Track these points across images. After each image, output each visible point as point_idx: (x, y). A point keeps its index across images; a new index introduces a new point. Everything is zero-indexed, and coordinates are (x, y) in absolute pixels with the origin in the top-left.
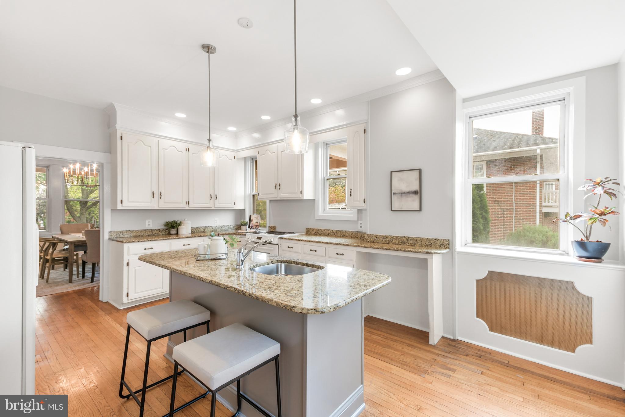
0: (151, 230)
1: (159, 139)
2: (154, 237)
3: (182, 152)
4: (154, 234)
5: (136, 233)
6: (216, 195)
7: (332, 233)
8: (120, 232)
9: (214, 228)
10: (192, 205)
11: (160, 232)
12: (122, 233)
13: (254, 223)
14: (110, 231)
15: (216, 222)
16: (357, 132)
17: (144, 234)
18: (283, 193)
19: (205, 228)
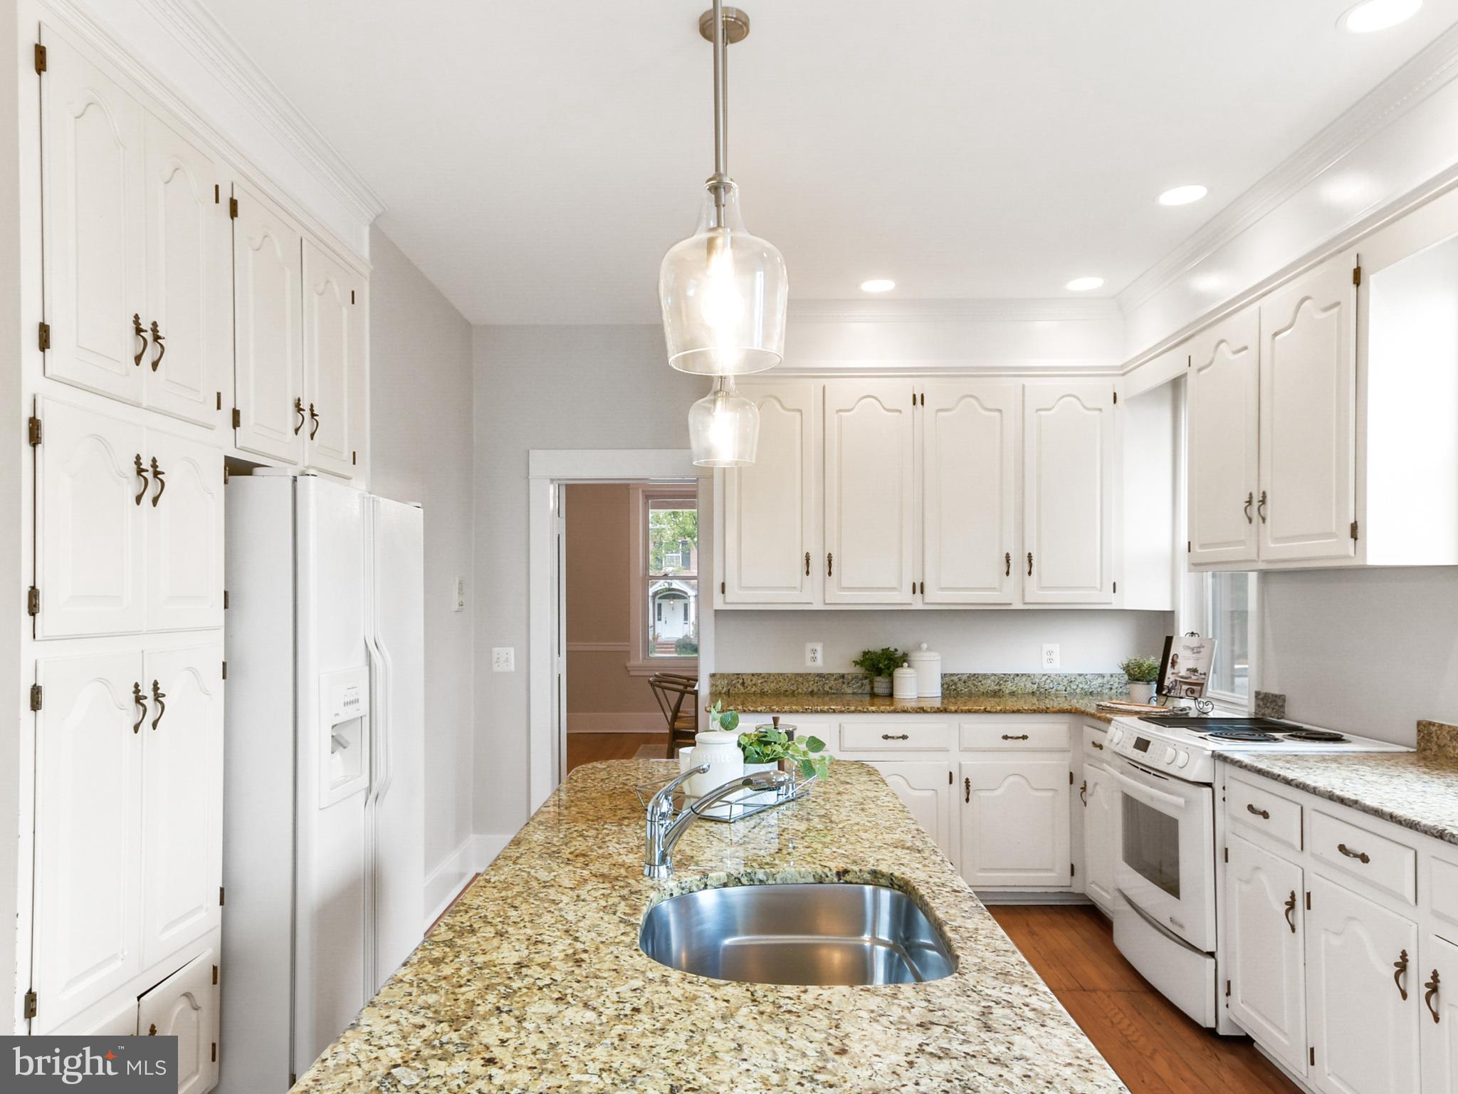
0: (820, 675)
1: (824, 381)
2: (827, 699)
3: (900, 411)
4: (827, 688)
5: (777, 683)
6: (1030, 554)
8: (736, 676)
9: (1037, 680)
10: (936, 597)
11: (844, 686)
12: (741, 681)
13: (1183, 673)
14: (713, 672)
15: (1050, 661)
17: (797, 689)
18: (1276, 540)
19: (1003, 678)
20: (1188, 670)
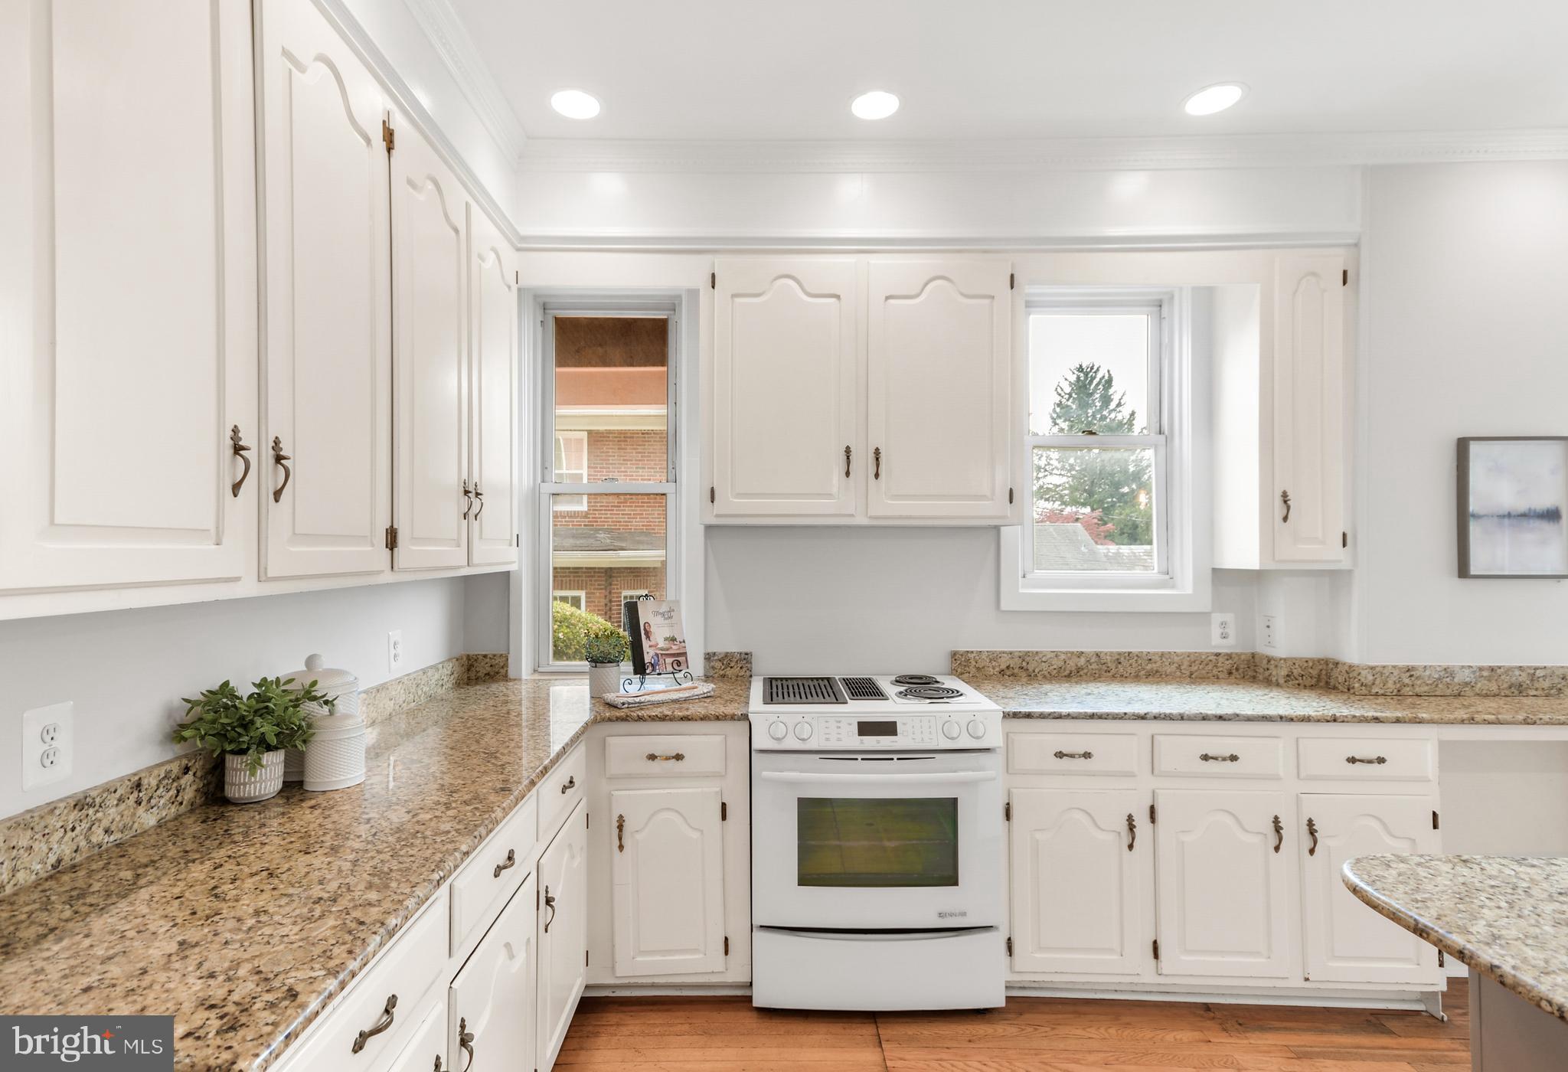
3: (369, 141)
4: (97, 836)
6: (476, 486)
7: (1094, 666)
10: (409, 556)
15: (396, 656)
16: (1314, 274)
18: (897, 496)
20: (666, 639)
